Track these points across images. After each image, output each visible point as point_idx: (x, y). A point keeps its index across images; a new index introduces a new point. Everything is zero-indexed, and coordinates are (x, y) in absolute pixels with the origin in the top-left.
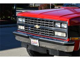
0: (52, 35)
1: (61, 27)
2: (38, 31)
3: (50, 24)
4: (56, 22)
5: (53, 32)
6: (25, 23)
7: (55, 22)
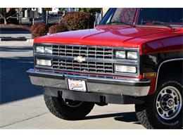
0: (111, 72)
1: (126, 58)
2: (82, 66)
3: (105, 54)
4: (118, 50)
5: (111, 66)
6: (53, 54)
7: (115, 51)
